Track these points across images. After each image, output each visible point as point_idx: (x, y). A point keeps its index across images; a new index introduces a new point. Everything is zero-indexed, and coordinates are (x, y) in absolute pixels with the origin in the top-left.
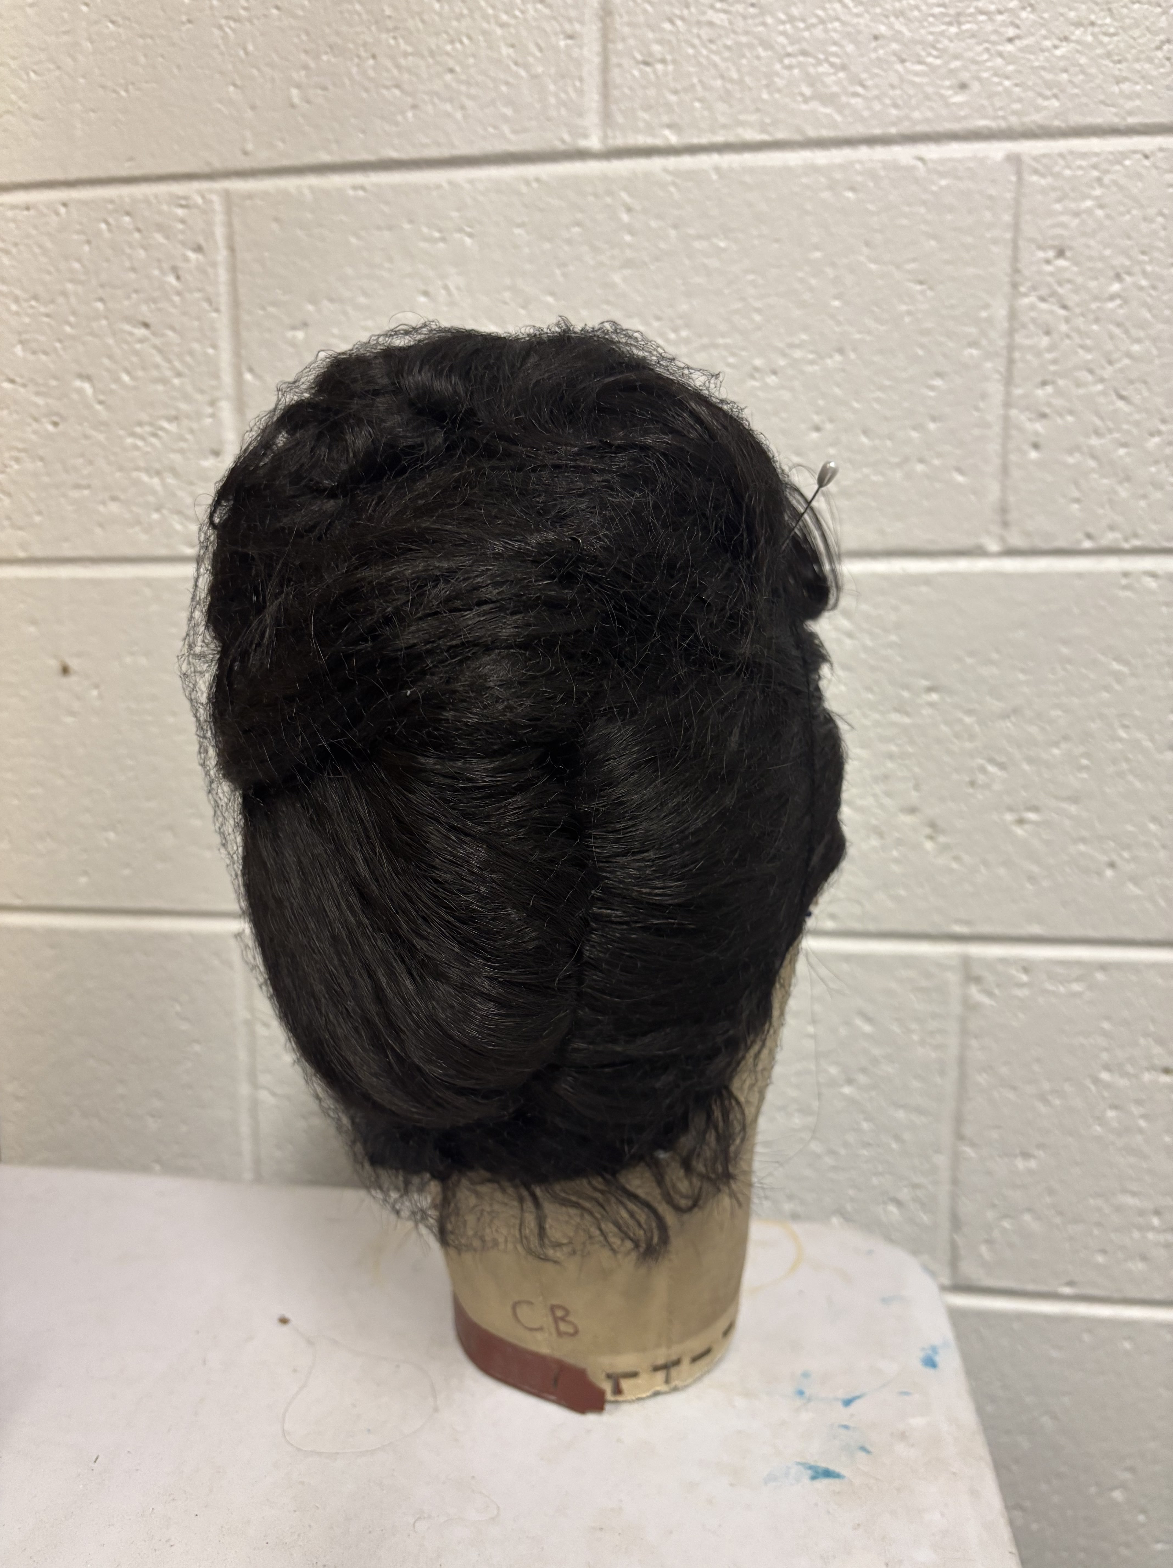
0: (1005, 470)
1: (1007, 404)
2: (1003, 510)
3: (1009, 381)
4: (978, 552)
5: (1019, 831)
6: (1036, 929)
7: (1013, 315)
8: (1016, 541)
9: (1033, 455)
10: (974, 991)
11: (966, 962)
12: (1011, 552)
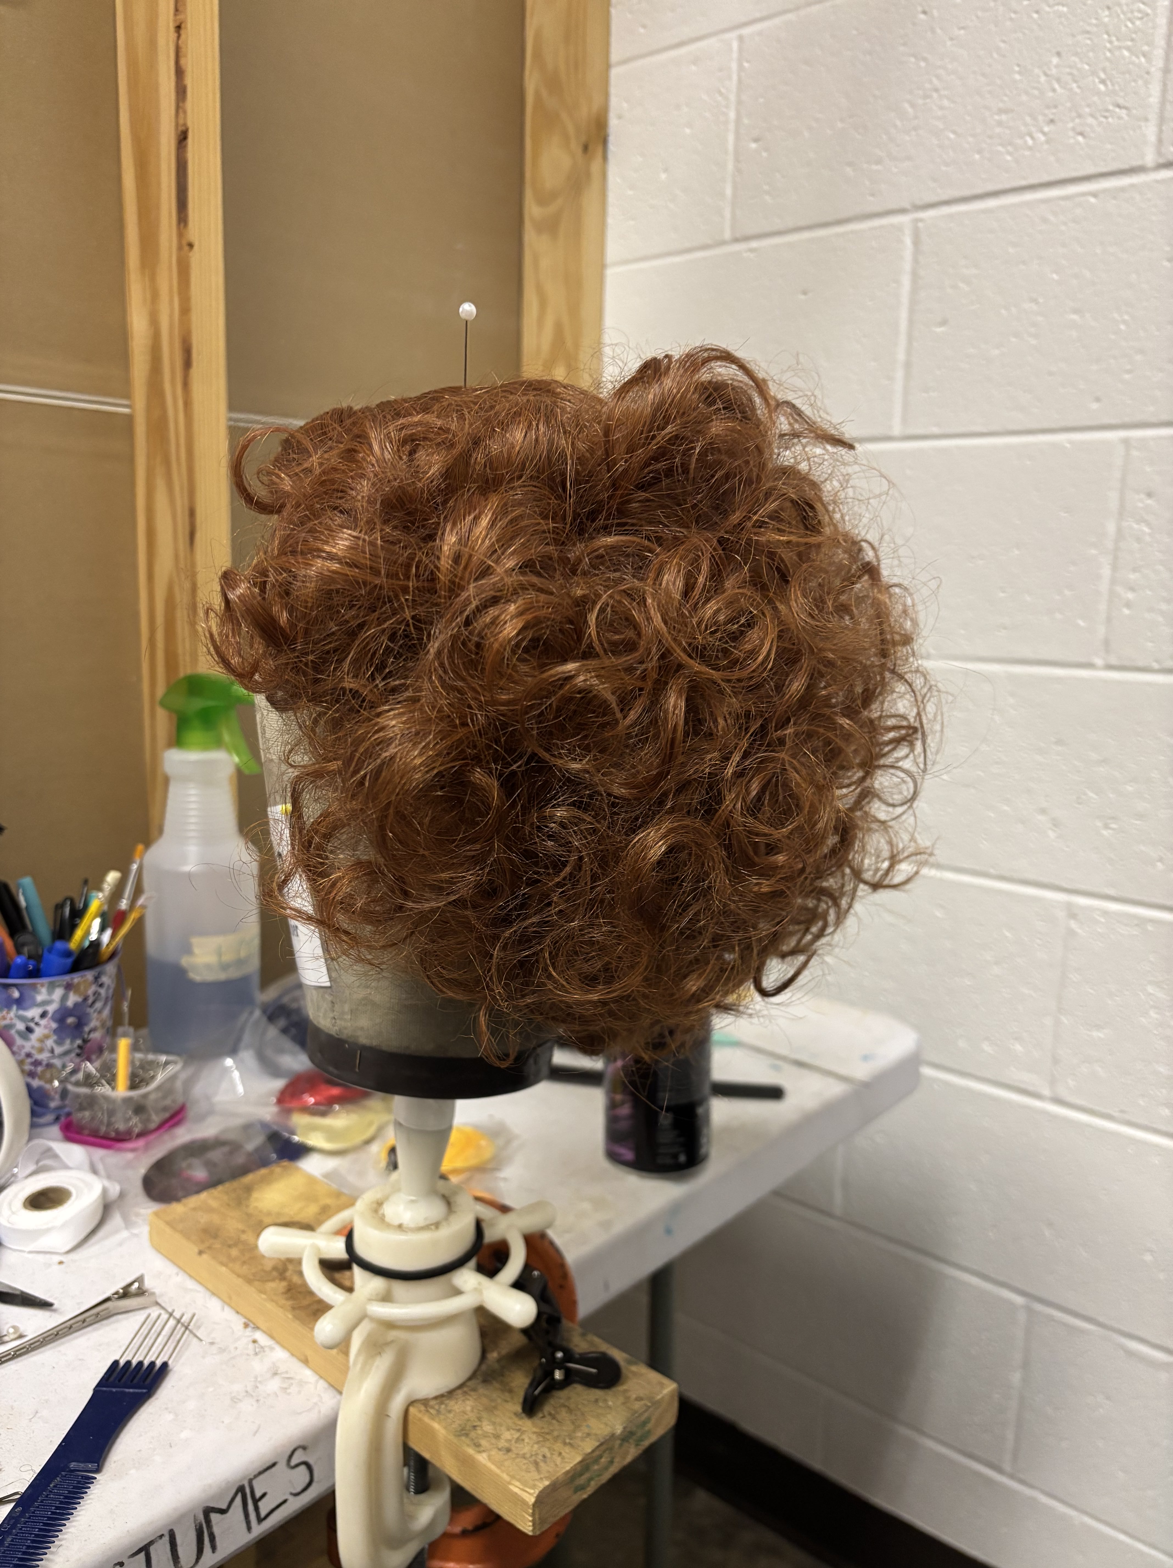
0: (1109, 620)
1: (1113, 581)
2: (1107, 643)
3: (1115, 568)
4: (1090, 666)
5: (1105, 833)
6: (1112, 892)
7: (1119, 531)
8: (1114, 661)
9: (1126, 611)
10: (1073, 924)
11: (1069, 906)
12: (1110, 667)
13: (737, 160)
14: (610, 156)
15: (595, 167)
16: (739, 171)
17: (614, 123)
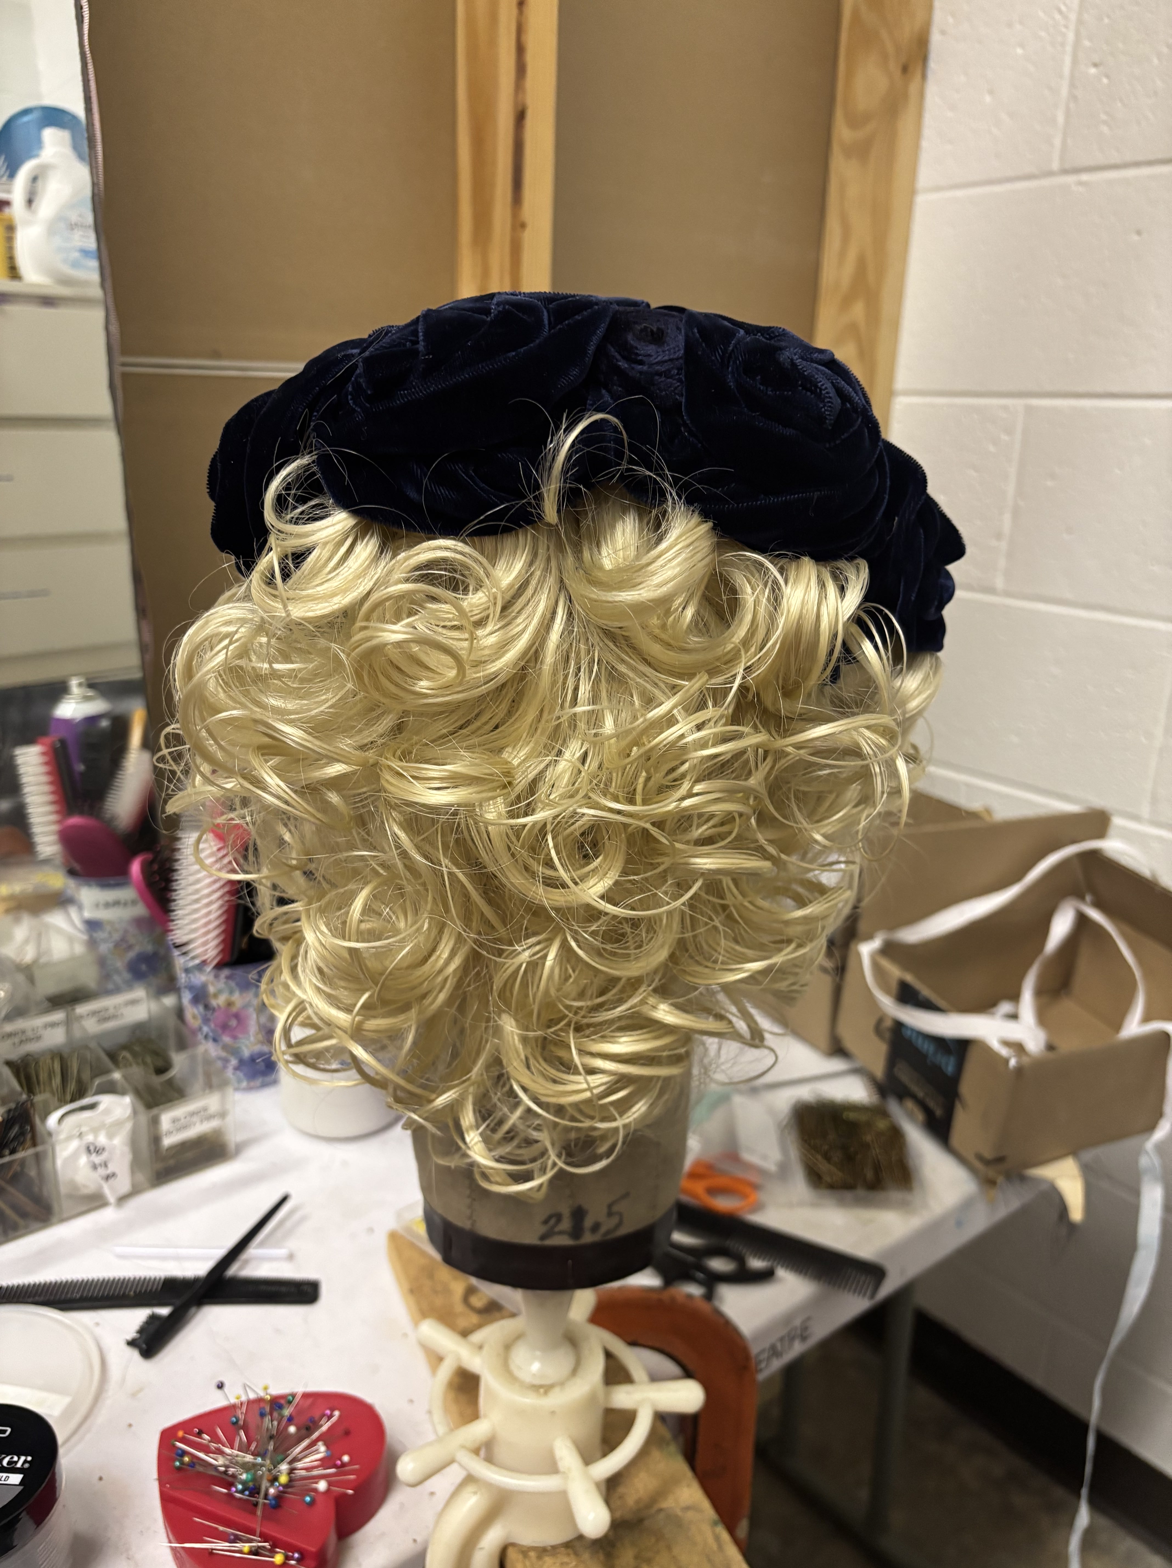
13: (1072, 85)
14: (930, 76)
15: (913, 88)
16: (1073, 97)
17: (936, 39)
